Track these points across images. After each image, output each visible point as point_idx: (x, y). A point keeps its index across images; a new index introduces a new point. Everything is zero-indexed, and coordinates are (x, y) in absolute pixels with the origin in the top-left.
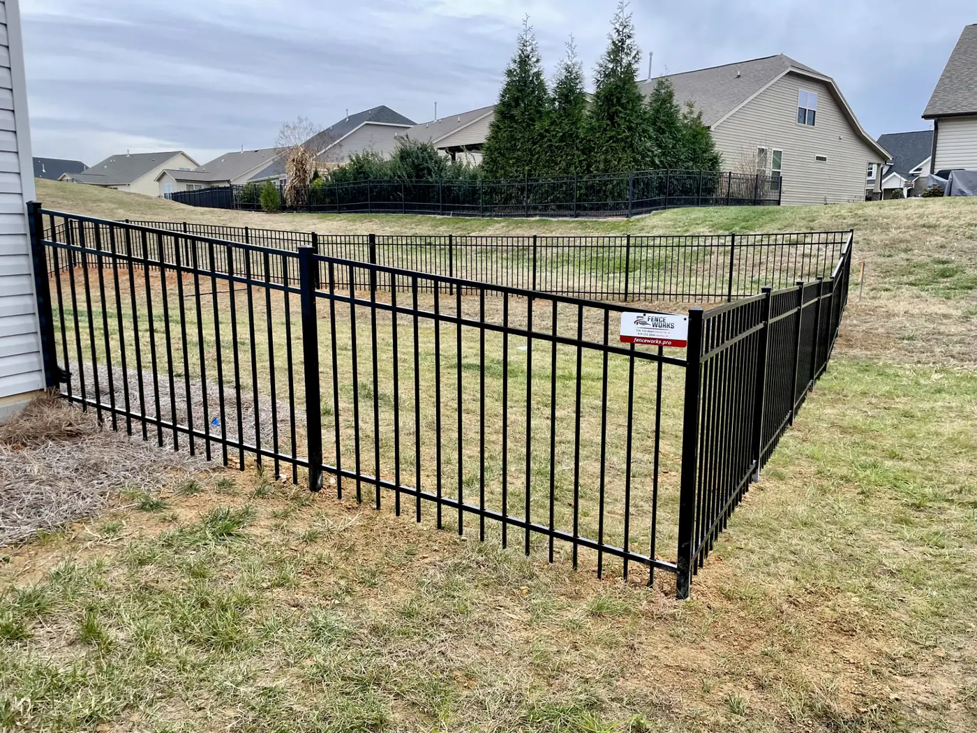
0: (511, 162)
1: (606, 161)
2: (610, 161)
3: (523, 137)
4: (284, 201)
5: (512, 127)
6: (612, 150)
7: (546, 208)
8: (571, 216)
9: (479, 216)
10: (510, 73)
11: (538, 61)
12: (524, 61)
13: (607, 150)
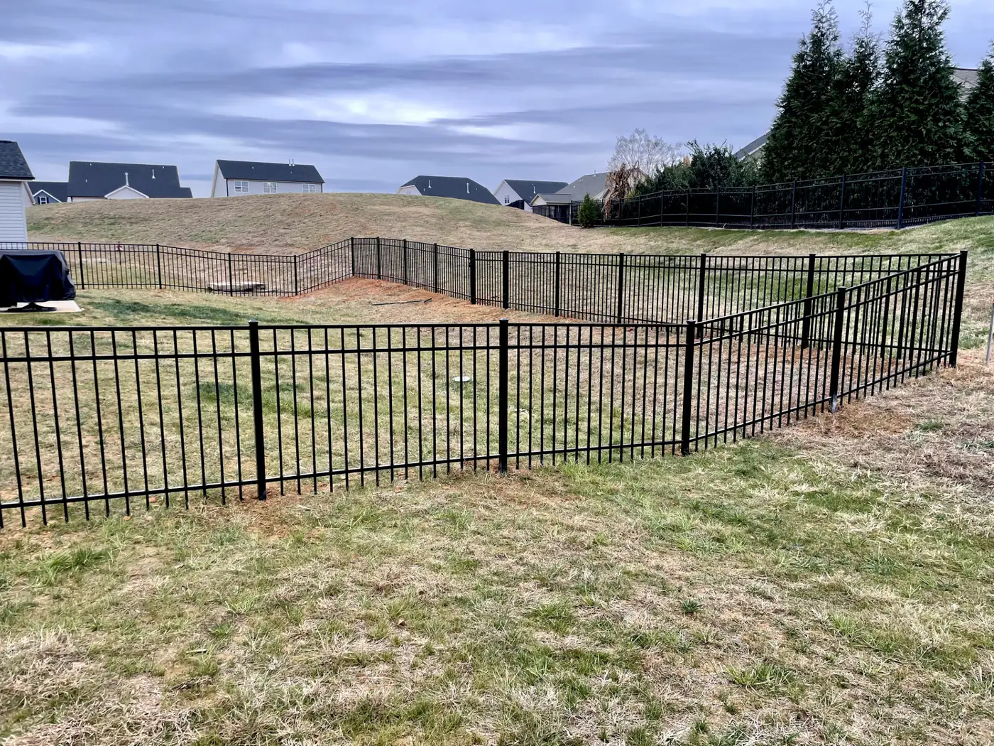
0: (786, 163)
1: (884, 156)
2: (887, 156)
3: (801, 133)
4: (601, 215)
5: (790, 122)
6: (891, 141)
7: (818, 217)
8: (837, 227)
9: (749, 228)
10: (801, 58)
11: (835, 38)
12: (818, 42)
13: (885, 142)
